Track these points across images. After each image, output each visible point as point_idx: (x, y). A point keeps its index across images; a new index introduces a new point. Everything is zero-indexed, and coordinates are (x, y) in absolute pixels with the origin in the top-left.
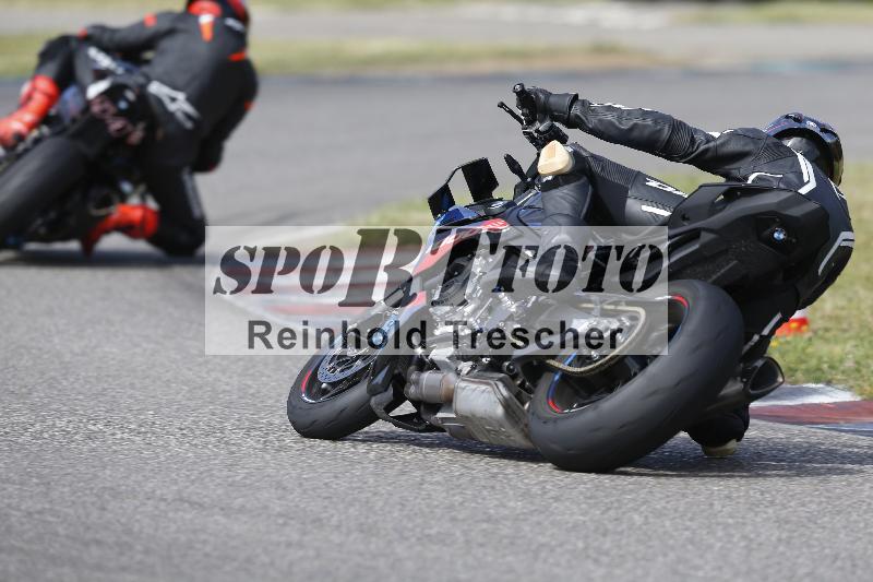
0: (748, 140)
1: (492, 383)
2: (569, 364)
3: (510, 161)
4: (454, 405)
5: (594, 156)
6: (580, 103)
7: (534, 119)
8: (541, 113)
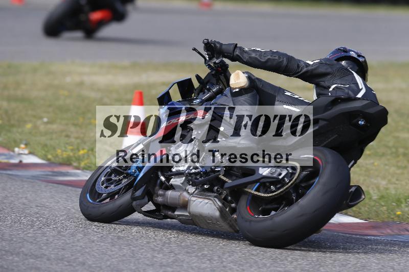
0: (328, 66)
1: (212, 199)
2: (256, 190)
3: (198, 77)
4: (188, 209)
5: (257, 79)
6: (238, 49)
7: (214, 57)
8: (217, 54)
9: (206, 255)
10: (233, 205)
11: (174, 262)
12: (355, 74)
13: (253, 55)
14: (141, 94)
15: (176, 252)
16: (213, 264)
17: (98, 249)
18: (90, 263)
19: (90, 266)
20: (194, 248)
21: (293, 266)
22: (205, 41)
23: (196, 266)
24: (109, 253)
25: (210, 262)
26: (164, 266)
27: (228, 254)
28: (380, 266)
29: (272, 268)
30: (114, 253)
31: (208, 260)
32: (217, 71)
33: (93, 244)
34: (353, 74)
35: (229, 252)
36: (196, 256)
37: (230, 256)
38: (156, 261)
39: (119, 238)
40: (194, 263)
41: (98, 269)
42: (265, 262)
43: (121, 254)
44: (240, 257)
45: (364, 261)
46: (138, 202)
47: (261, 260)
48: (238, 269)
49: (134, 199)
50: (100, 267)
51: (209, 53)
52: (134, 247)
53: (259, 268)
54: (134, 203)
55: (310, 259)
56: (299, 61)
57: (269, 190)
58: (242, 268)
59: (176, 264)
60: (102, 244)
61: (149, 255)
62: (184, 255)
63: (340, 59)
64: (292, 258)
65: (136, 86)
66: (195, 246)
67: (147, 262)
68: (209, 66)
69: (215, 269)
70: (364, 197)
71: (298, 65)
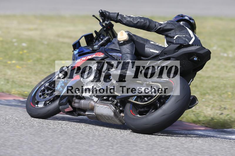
0: (172, 25)
1: (109, 105)
2: (135, 100)
3: (96, 32)
4: (94, 111)
5: (134, 35)
6: (120, 16)
7: (105, 20)
8: (107, 18)
10: (121, 109)
12: (188, 29)
13: (129, 19)
21: (25, 132)
22: (101, 11)
32: (107, 28)
34: (186, 29)
46: (63, 106)
49: (60, 104)
51: (103, 18)
53: (6, 133)
54: (61, 107)
56: (156, 22)
57: (143, 100)
63: (179, 21)
68: (102, 25)
70: (197, 102)
71: (155, 25)
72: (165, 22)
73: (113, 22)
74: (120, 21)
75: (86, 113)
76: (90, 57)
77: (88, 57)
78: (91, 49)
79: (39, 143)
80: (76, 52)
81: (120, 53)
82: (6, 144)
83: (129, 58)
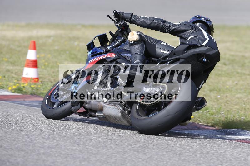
0: (187, 26)
1: (117, 106)
3: (111, 33)
4: (103, 111)
5: (145, 36)
6: (134, 16)
7: (119, 21)
8: (121, 19)
9: (75, 142)
11: (56, 146)
13: (142, 20)
14: (34, 42)
15: (57, 140)
16: (80, 147)
17: (9, 138)
18: (5, 146)
19: (5, 148)
20: (68, 137)
21: (129, 149)
22: (114, 11)
23: (70, 148)
24: (17, 140)
25: (79, 146)
26: (50, 148)
27: (89, 141)
28: (181, 149)
29: (116, 150)
30: (19, 140)
31: (78, 144)
32: (122, 29)
33: (7, 134)
34: (201, 30)
35: (89, 140)
36: (70, 142)
37: (90, 142)
38: (45, 145)
39: (22, 131)
40: (68, 146)
41: (10, 150)
42: (111, 146)
43: (24, 141)
44: (96, 143)
45: (171, 146)
46: (75, 107)
47: (109, 145)
48: (96, 150)
50: (11, 148)
51: (117, 19)
52: (32, 136)
53: (108, 149)
54: (73, 108)
55: (139, 145)
56: (170, 23)
58: (97, 149)
59: (58, 147)
60: (12, 134)
61: (41, 141)
62: (62, 141)
63: (195, 22)
64: (128, 144)
65: (30, 38)
66: (69, 136)
67: (40, 146)
69: (81, 150)
70: (206, 104)
71: (169, 25)
72: (180, 23)
73: (128, 23)
74: (134, 21)
75: (97, 114)
76: (101, 57)
77: (100, 57)
78: (105, 50)
79: (143, 160)
80: (90, 53)
81: (130, 53)
82: (109, 161)
83: (138, 58)
